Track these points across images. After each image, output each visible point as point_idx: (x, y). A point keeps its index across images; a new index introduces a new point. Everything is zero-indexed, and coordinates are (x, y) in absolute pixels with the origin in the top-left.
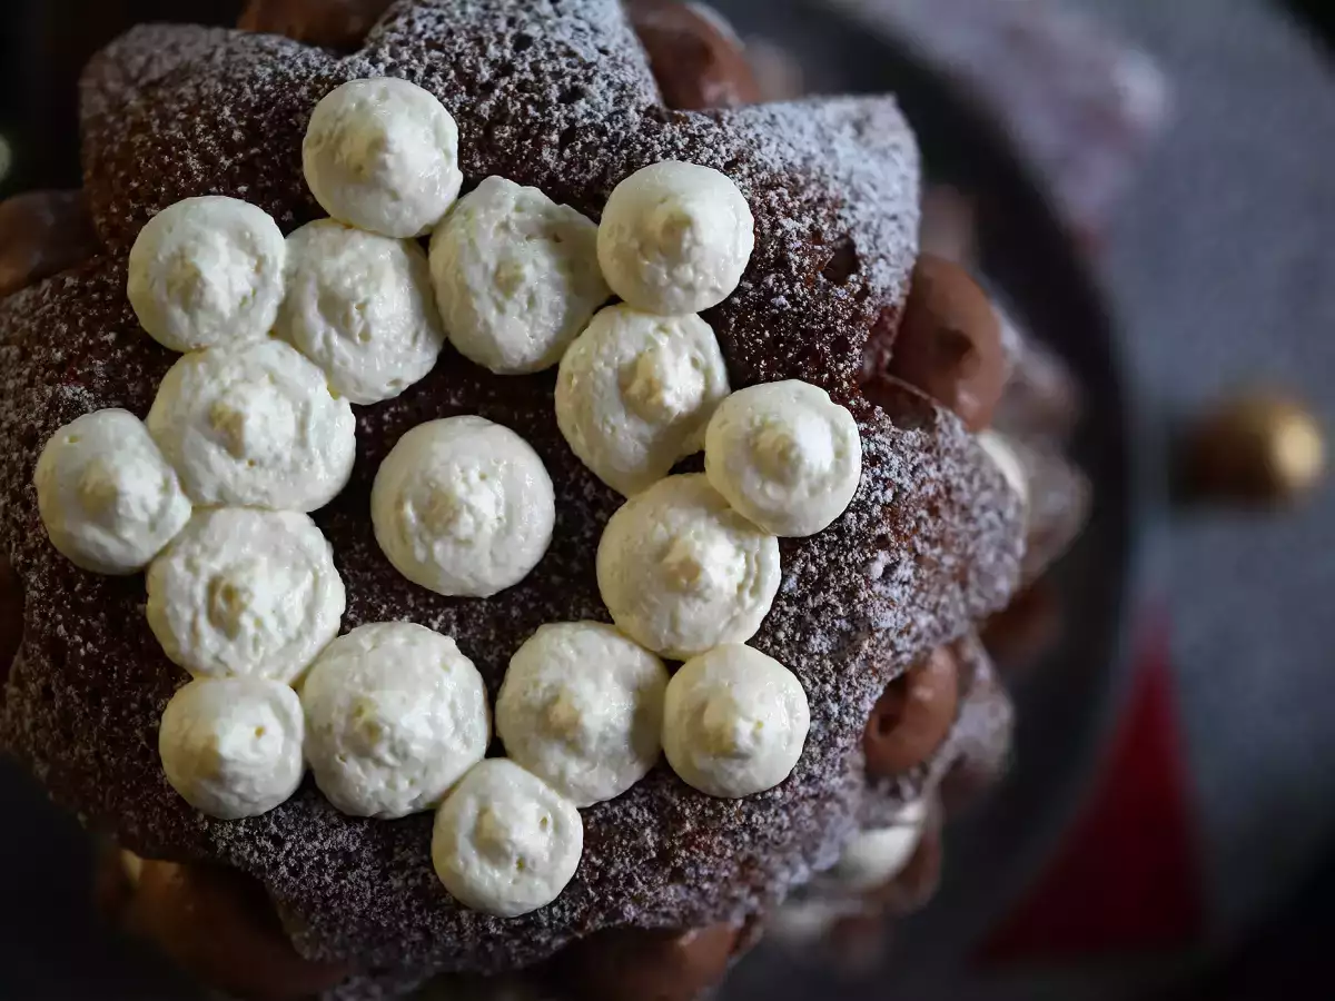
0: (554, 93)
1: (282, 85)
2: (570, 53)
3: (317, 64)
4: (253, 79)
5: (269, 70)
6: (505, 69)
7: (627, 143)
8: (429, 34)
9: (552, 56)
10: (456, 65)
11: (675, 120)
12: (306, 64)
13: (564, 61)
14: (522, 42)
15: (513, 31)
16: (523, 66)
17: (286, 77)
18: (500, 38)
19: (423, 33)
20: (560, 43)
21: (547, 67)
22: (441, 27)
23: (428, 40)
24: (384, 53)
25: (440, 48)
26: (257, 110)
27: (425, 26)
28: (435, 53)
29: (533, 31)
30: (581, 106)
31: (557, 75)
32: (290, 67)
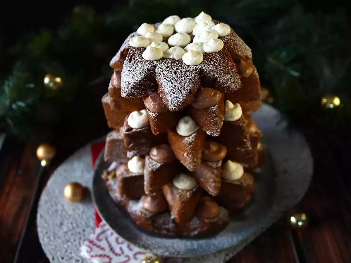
0: (170, 67)
1: (208, 64)
2: (168, 72)
3: (204, 67)
4: (212, 65)
5: (210, 66)
6: (177, 69)
7: (160, 63)
8: (189, 73)
9: (171, 71)
10: (184, 69)
11: (153, 66)
12: (205, 67)
13: (169, 71)
14: (175, 73)
15: (177, 75)
16: (175, 69)
17: (207, 65)
18: (178, 74)
19: (190, 73)
20: (170, 74)
21: (171, 69)
22: (187, 74)
23: (188, 72)
24: (194, 69)
25: (187, 71)
26: (211, 61)
27: (189, 74)
28: (187, 70)
29: (174, 75)
30: (166, 66)
31: (170, 69)
32: (207, 66)
